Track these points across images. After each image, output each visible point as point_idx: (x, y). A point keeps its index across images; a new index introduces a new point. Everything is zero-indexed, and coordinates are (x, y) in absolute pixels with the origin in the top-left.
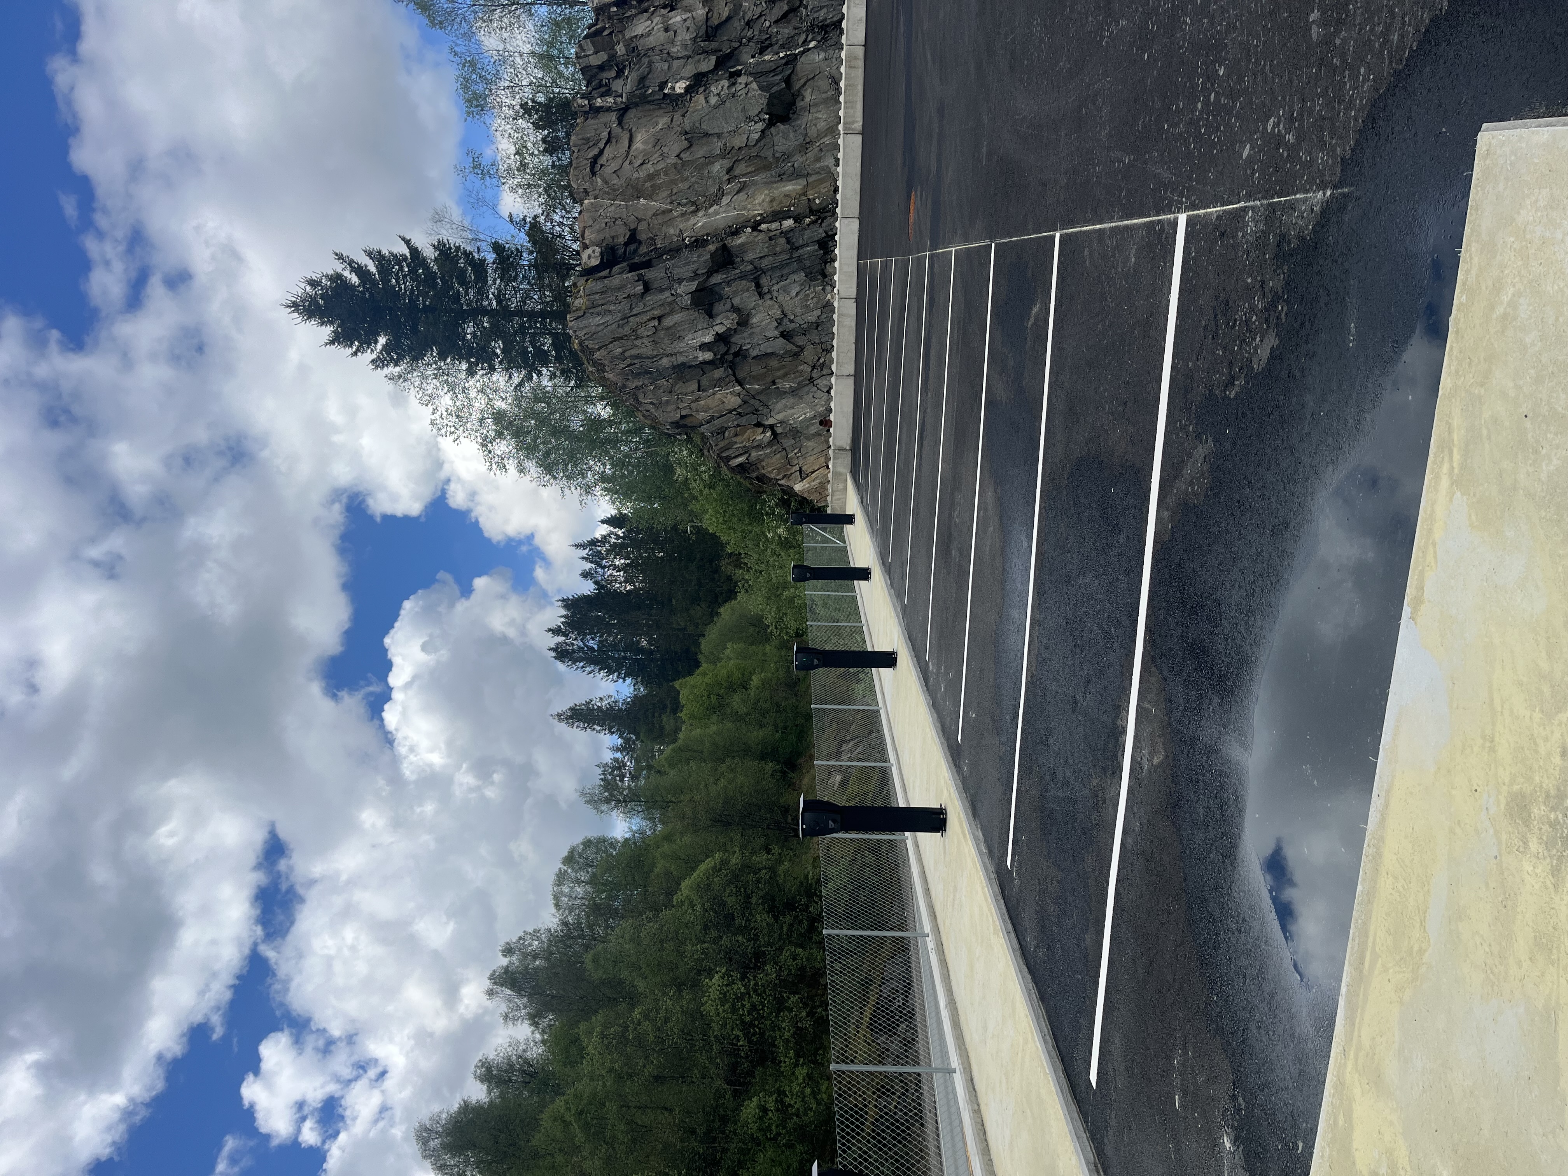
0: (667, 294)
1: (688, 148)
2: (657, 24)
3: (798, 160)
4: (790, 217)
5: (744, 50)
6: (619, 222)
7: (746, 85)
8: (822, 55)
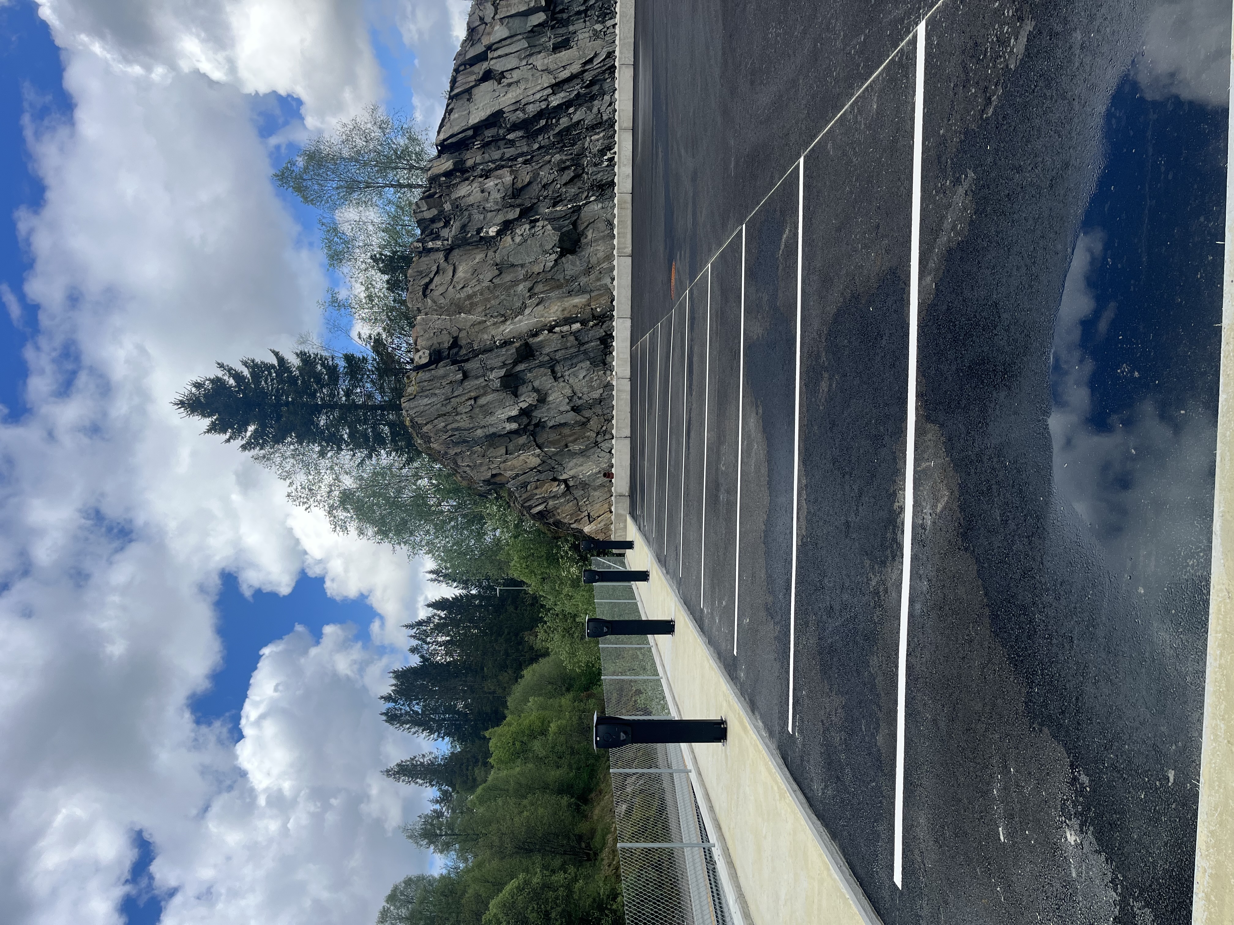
0: (482, 380)
1: (498, 275)
2: (475, 188)
3: (583, 280)
4: (577, 322)
5: (541, 204)
6: (445, 332)
7: (543, 227)
8: (600, 205)
